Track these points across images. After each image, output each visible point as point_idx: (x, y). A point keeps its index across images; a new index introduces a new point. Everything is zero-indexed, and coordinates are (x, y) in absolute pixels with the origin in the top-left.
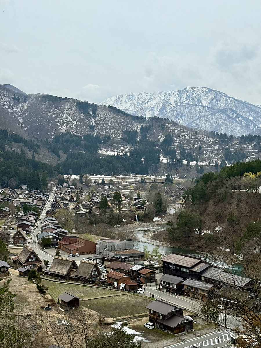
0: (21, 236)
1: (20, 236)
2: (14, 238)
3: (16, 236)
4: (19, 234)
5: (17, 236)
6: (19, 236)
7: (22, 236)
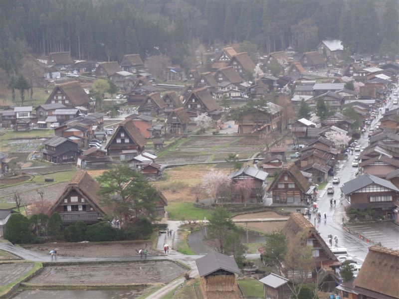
0: (293, 186)
1: (290, 186)
2: (273, 190)
3: (280, 186)
4: (286, 178)
5: (283, 186)
6: (286, 185)
7: (296, 186)
